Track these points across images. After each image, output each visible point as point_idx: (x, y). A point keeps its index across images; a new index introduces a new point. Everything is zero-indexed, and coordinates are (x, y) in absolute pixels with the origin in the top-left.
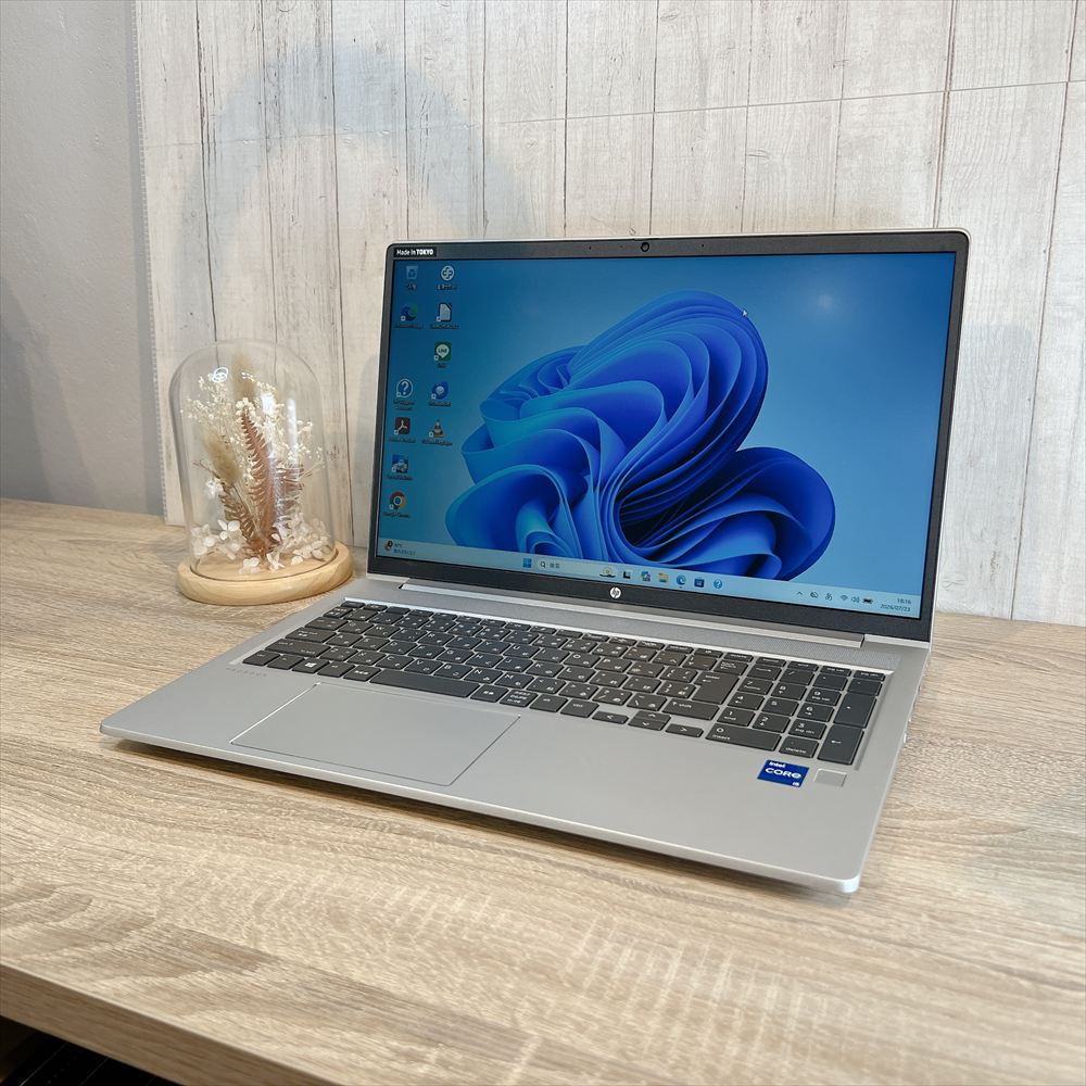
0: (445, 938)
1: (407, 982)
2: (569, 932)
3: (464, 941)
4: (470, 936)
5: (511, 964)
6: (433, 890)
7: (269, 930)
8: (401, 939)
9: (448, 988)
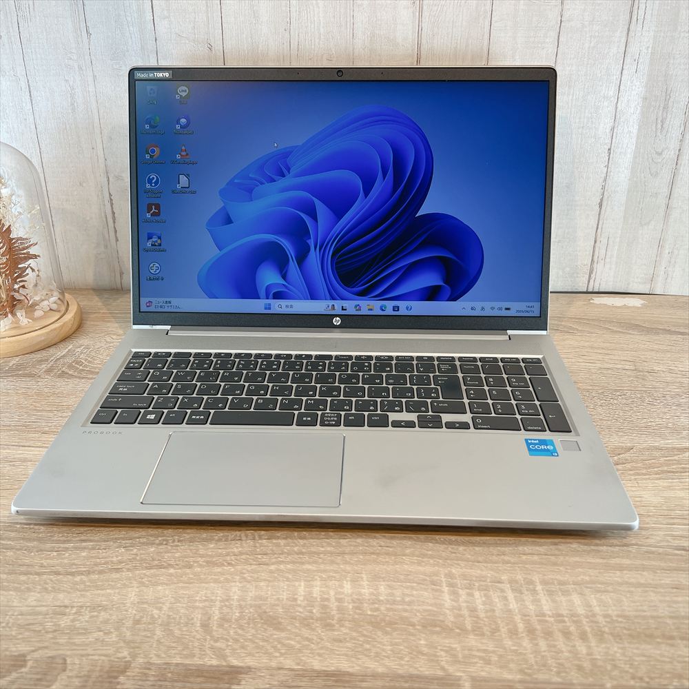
0: (356, 616)
1: (353, 659)
2: (433, 589)
3: (370, 615)
4: (371, 610)
5: (413, 625)
6: (322, 579)
7: (228, 646)
8: (328, 626)
9: (384, 656)
